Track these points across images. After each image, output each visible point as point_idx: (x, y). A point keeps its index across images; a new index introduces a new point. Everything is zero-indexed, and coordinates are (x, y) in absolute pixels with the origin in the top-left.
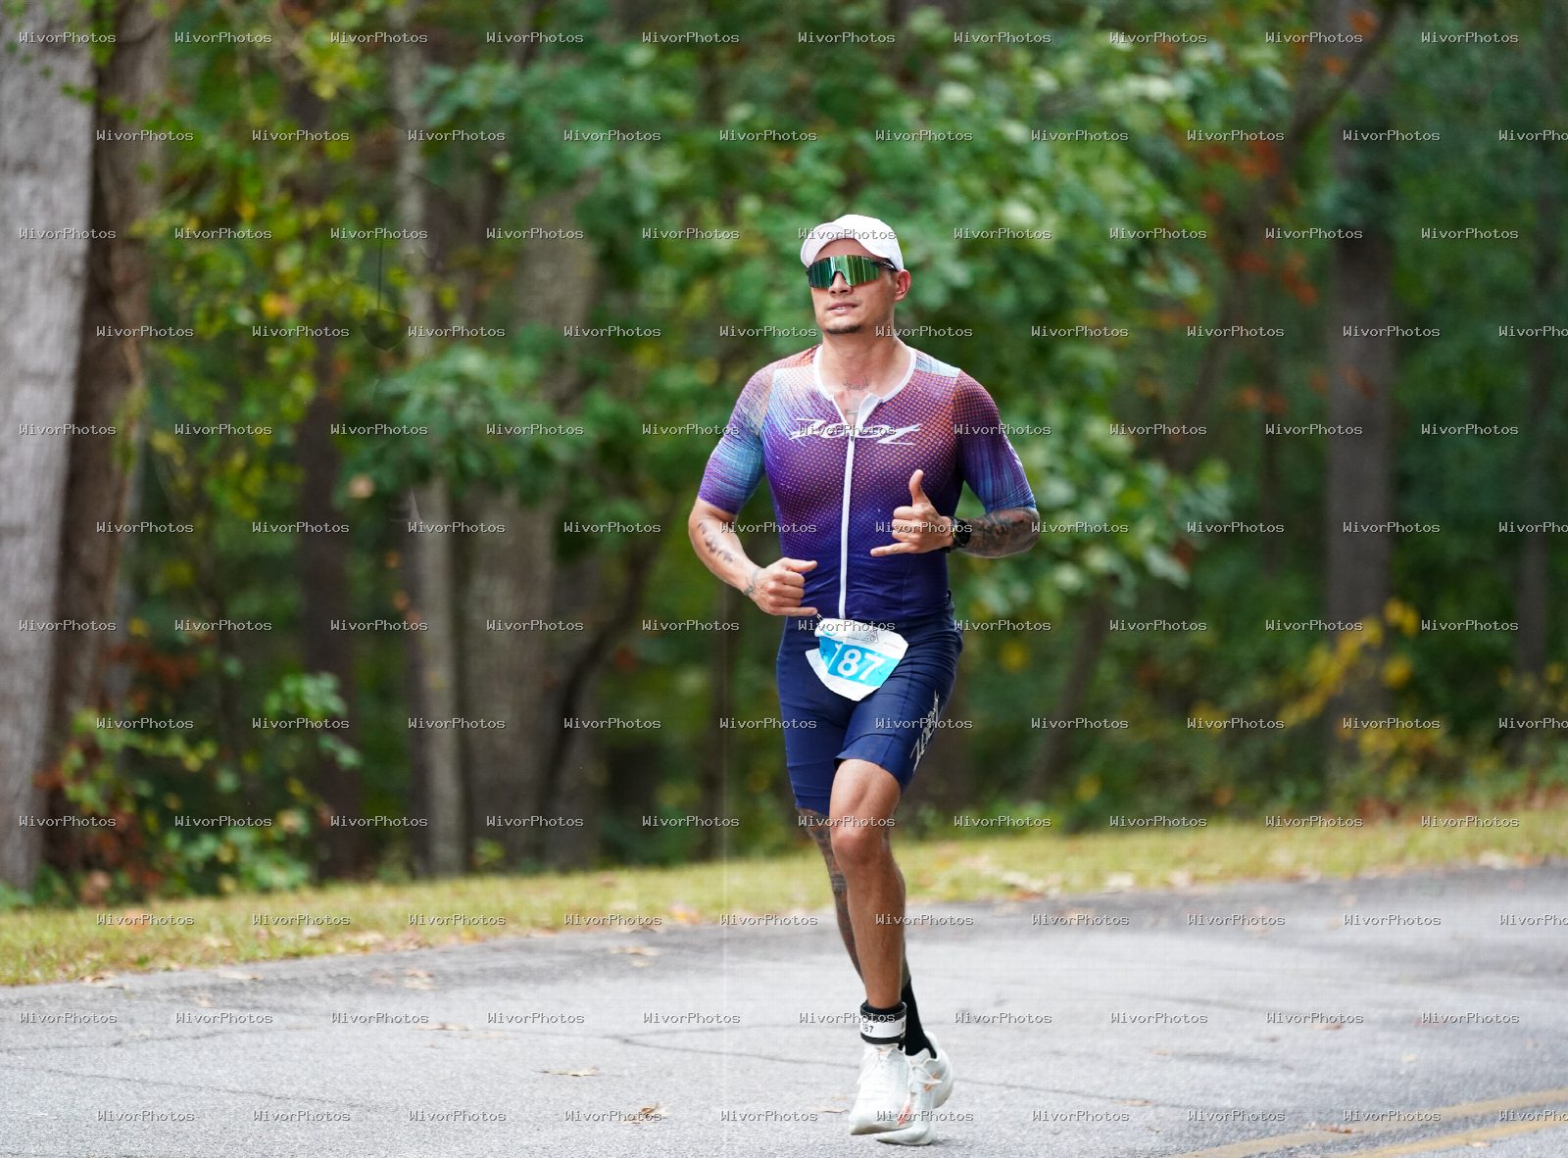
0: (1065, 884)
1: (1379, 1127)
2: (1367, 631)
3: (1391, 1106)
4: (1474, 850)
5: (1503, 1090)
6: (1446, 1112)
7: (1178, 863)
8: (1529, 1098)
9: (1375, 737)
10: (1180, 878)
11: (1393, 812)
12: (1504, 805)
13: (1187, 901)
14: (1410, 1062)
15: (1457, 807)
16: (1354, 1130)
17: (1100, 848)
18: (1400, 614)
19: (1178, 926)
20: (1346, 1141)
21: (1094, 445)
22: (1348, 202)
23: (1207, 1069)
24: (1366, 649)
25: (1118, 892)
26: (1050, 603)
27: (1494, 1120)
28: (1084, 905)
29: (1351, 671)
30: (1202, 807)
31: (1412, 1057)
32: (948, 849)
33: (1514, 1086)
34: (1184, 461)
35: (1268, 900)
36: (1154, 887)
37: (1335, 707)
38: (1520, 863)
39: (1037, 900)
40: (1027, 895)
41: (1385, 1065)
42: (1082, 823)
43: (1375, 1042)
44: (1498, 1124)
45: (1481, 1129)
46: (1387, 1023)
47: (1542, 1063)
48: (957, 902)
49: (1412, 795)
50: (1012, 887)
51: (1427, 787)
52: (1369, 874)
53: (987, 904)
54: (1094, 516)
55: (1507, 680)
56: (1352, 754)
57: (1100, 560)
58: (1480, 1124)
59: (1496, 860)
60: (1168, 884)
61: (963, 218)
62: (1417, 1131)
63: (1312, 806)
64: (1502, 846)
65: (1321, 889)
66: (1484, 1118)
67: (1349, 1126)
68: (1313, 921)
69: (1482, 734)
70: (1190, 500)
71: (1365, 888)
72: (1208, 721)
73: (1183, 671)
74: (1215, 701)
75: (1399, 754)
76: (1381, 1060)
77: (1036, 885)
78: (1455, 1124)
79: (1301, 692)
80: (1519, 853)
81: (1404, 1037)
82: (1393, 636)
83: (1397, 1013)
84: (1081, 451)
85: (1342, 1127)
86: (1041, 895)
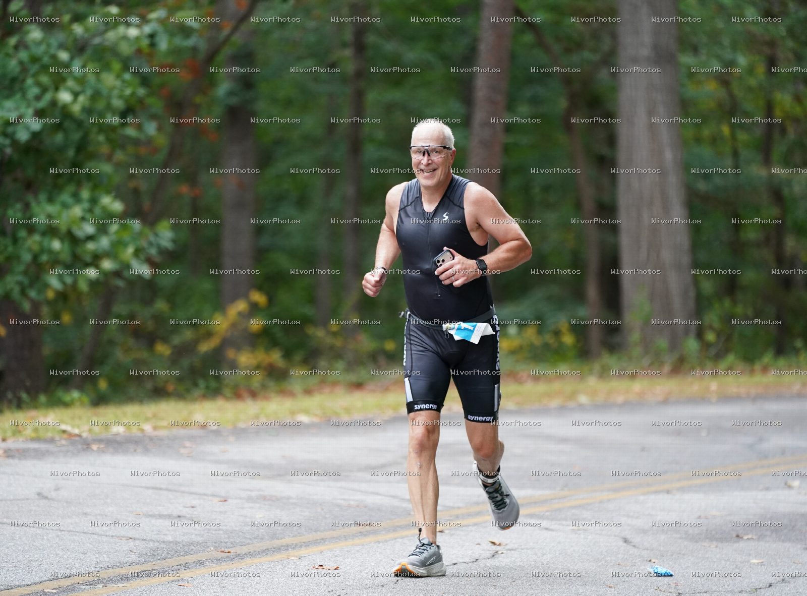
0: (90, 430)
1: (244, 550)
2: (241, 306)
3: (250, 539)
4: (293, 413)
5: (306, 531)
6: (277, 543)
7: (147, 419)
8: (319, 535)
9: (245, 359)
10: (148, 427)
11: (254, 395)
12: (308, 392)
13: (151, 439)
14: (261, 518)
15: (285, 393)
16: (232, 552)
17: (109, 413)
18: (258, 297)
19: (146, 451)
20: (228, 557)
21: (104, 209)
22: (231, 93)
23: (160, 522)
24: (240, 314)
25: (117, 434)
26: (83, 286)
27: (301, 546)
28: (100, 441)
29: (233, 325)
30: (159, 393)
31: (261, 516)
32: (33, 413)
33: (312, 529)
34: (150, 220)
35: (191, 438)
36: (135, 431)
37: (226, 343)
38: (316, 420)
39: (77, 438)
40: (71, 435)
41: (248, 520)
42: (100, 401)
43: (243, 508)
44: (303, 548)
45: (295, 551)
46: (250, 499)
47: (325, 518)
48: (37, 439)
49: (264, 387)
50: (64, 432)
51: (271, 384)
52: (241, 425)
53: (52, 440)
54: (104, 242)
55: (311, 330)
56: (233, 365)
57: (107, 265)
58: (294, 548)
59: (304, 418)
60: (142, 430)
61: (38, 98)
62: (263, 551)
63: (214, 391)
64: (306, 412)
65: (217, 433)
66: (296, 545)
67: (230, 550)
68: (213, 448)
69: (298, 357)
70: (152, 238)
71: (239, 433)
72: (163, 349)
73: (150, 325)
74: (165, 340)
75: (258, 367)
76: (246, 517)
77: (76, 431)
78: (282, 548)
79: (209, 334)
80: (316, 415)
81: (258, 505)
82: (254, 309)
83: (254, 494)
84: (98, 211)
85: (226, 550)
86: (79, 436)
